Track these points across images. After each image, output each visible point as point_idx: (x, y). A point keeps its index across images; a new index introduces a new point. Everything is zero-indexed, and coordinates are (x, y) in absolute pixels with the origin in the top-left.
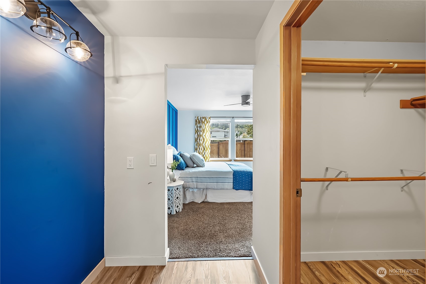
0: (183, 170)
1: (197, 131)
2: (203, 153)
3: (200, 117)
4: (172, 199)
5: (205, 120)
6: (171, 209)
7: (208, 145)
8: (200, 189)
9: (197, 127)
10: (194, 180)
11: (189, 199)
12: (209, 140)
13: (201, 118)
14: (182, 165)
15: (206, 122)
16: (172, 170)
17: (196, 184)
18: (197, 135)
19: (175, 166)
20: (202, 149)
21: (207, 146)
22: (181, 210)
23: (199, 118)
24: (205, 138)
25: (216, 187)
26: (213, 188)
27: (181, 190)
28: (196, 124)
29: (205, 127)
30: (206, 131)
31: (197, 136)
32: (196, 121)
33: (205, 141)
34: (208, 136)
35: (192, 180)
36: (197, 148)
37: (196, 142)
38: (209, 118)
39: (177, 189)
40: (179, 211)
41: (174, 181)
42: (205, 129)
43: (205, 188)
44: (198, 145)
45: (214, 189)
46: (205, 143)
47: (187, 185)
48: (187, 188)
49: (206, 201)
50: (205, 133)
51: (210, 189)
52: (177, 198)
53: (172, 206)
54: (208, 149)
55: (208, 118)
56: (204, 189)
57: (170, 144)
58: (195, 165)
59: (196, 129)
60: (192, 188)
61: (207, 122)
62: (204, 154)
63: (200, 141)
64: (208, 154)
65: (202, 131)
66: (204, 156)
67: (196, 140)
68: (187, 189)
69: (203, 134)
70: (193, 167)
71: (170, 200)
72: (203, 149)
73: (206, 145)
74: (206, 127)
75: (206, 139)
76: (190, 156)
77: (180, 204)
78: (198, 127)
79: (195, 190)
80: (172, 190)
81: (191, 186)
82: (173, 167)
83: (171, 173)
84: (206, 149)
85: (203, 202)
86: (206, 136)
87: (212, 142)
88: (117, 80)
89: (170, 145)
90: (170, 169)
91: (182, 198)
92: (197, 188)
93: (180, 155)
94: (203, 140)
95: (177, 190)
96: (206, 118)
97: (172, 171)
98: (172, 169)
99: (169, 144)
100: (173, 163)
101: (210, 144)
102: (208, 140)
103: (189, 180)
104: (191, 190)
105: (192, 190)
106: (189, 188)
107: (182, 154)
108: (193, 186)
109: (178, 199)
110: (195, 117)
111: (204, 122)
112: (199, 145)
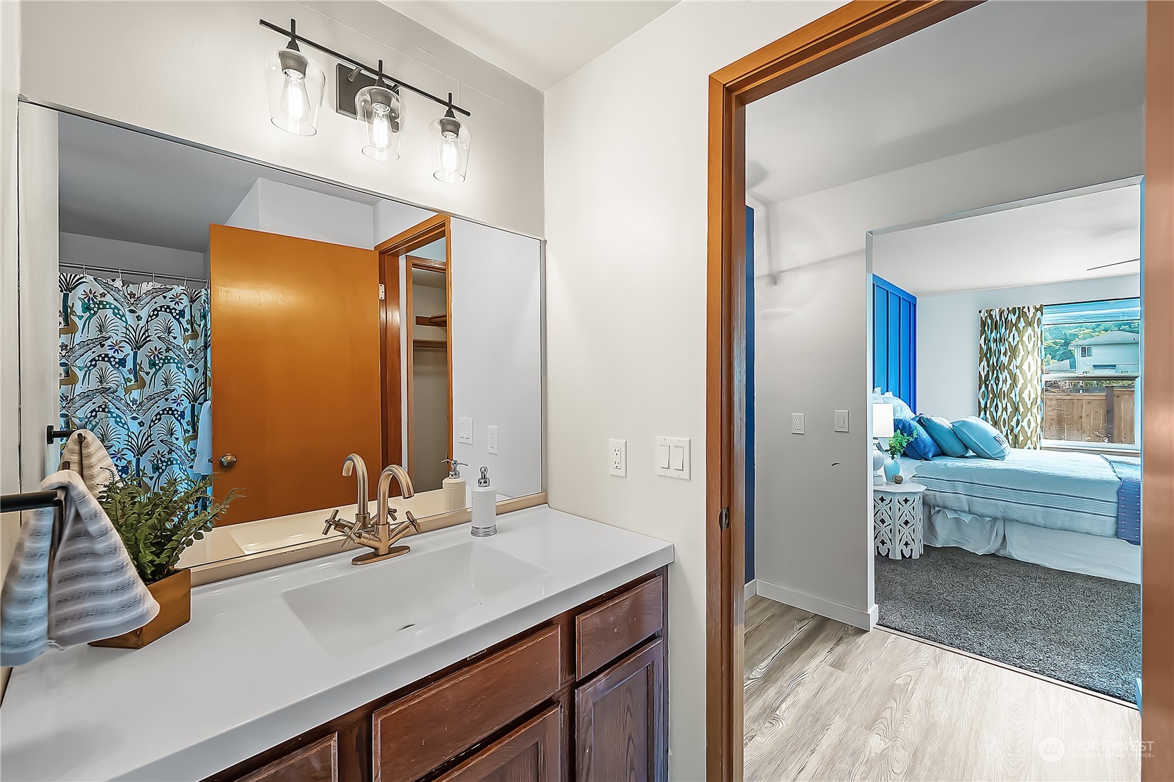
0: (926, 460)
1: (985, 354)
2: (1010, 419)
3: (997, 310)
4: (890, 522)
5: (1019, 317)
6: (888, 545)
7: (1033, 396)
8: (982, 516)
9: (987, 341)
10: (960, 488)
11: (944, 537)
12: (1035, 382)
13: (1001, 313)
14: (925, 447)
15: (1022, 325)
16: (893, 454)
17: (968, 501)
18: (988, 366)
19: (901, 444)
20: (1005, 409)
21: (1027, 400)
22: (916, 556)
23: (995, 313)
24: (1018, 373)
25: (1041, 521)
26: (1031, 521)
27: (918, 505)
28: (983, 332)
29: (1017, 339)
30: (1022, 353)
31: (986, 369)
32: (983, 324)
33: (1019, 386)
34: (1033, 368)
35: (955, 487)
36: (988, 406)
37: (983, 386)
38: (1037, 310)
39: (906, 501)
40: (910, 557)
41: (898, 481)
42: (1020, 346)
43: (999, 515)
44: (991, 396)
45: (1033, 525)
46: (1017, 390)
47: (938, 499)
48: (939, 506)
49: (1002, 553)
50: (1019, 359)
51: (1017, 521)
52: (906, 523)
53: (890, 540)
54: (1035, 410)
55: (1032, 310)
56: (995, 519)
57: (891, 393)
58: (971, 453)
59: (985, 348)
60: (955, 511)
61: (1030, 324)
62: (1014, 423)
63: (997, 385)
64: (1033, 425)
65: (1009, 354)
66: (1016, 431)
67: (983, 381)
68: (937, 509)
69: (1010, 362)
70: (963, 457)
71: (885, 525)
72: (1010, 409)
73: (1025, 395)
74: (1026, 338)
75: (1025, 378)
76: (951, 426)
77: (913, 540)
78: (989, 341)
79: (967, 519)
80: (891, 501)
81: (949, 504)
82: (894, 447)
83: (888, 461)
84: (1021, 410)
85: (993, 555)
86: (1025, 367)
87: (1051, 386)
88: (774, 279)
89: (889, 394)
90: (887, 451)
91: (920, 527)
92: (970, 512)
93: (919, 422)
94: (1009, 382)
95: (906, 503)
96: (1025, 310)
97: (893, 458)
98: (893, 451)
99: (887, 391)
100: (894, 437)
101: (1039, 392)
102: (1030, 381)
103: (946, 487)
104: (950, 515)
105: (956, 514)
106: (945, 507)
107: (925, 420)
108: (956, 505)
109: (909, 525)
110: (980, 312)
111: (1016, 325)
112: (995, 396)
